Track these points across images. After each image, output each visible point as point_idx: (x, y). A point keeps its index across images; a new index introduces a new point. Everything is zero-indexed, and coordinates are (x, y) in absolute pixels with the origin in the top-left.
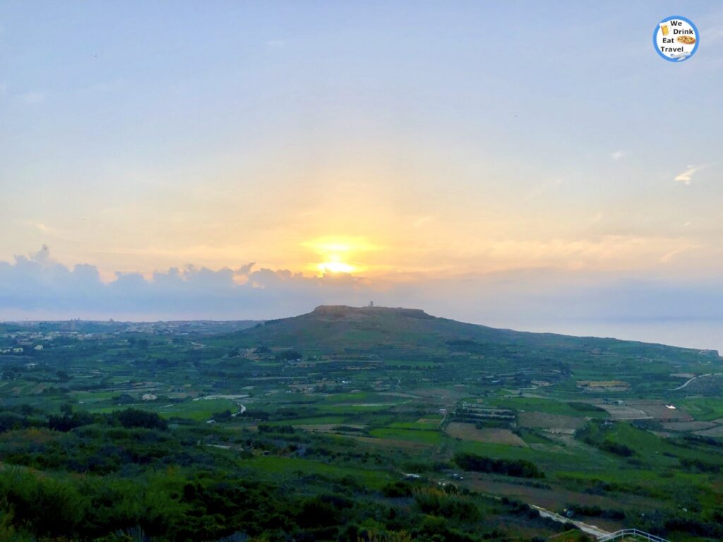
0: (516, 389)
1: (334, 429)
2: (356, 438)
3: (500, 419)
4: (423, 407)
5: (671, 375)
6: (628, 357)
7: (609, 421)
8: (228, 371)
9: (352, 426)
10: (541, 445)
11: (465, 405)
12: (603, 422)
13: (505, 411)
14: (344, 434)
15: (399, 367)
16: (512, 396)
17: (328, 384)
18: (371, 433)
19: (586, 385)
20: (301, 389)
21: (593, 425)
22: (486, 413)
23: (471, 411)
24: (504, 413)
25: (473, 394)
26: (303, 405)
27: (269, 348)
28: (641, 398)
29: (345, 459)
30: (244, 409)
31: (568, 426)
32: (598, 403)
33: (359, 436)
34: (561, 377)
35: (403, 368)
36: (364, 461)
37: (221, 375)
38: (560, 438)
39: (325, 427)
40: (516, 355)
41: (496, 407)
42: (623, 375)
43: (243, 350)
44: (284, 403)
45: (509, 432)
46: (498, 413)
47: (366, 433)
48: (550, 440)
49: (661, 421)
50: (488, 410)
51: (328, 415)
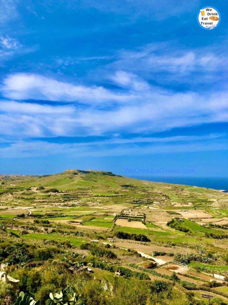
0: (147, 205)
1: (68, 222)
2: (76, 226)
3: (138, 218)
4: (108, 212)
5: (208, 200)
6: (192, 193)
7: (181, 218)
8: (26, 197)
9: (76, 221)
10: (153, 228)
11: (125, 212)
12: (179, 219)
13: (140, 214)
14: (72, 224)
15: (100, 196)
16: (144, 208)
17: (69, 203)
18: (83, 223)
19: (175, 204)
20: (57, 205)
21: (175, 220)
22: (133, 215)
23: (127, 214)
24: (140, 215)
25: (129, 207)
26: (57, 212)
27: (44, 187)
28: (195, 209)
29: (67, 234)
30: (31, 213)
31: (164, 221)
32: (178, 211)
33: (78, 225)
34: (165, 200)
35: (101, 196)
36: (76, 235)
37: (23, 198)
38: (161, 225)
39: (64, 221)
40: (148, 191)
41: (137, 213)
42: (190, 200)
43: (33, 188)
44: (49, 211)
45: (141, 223)
46: (138, 215)
47: (81, 223)
48: (157, 226)
49: (201, 218)
50: (134, 214)
51: (67, 216)
